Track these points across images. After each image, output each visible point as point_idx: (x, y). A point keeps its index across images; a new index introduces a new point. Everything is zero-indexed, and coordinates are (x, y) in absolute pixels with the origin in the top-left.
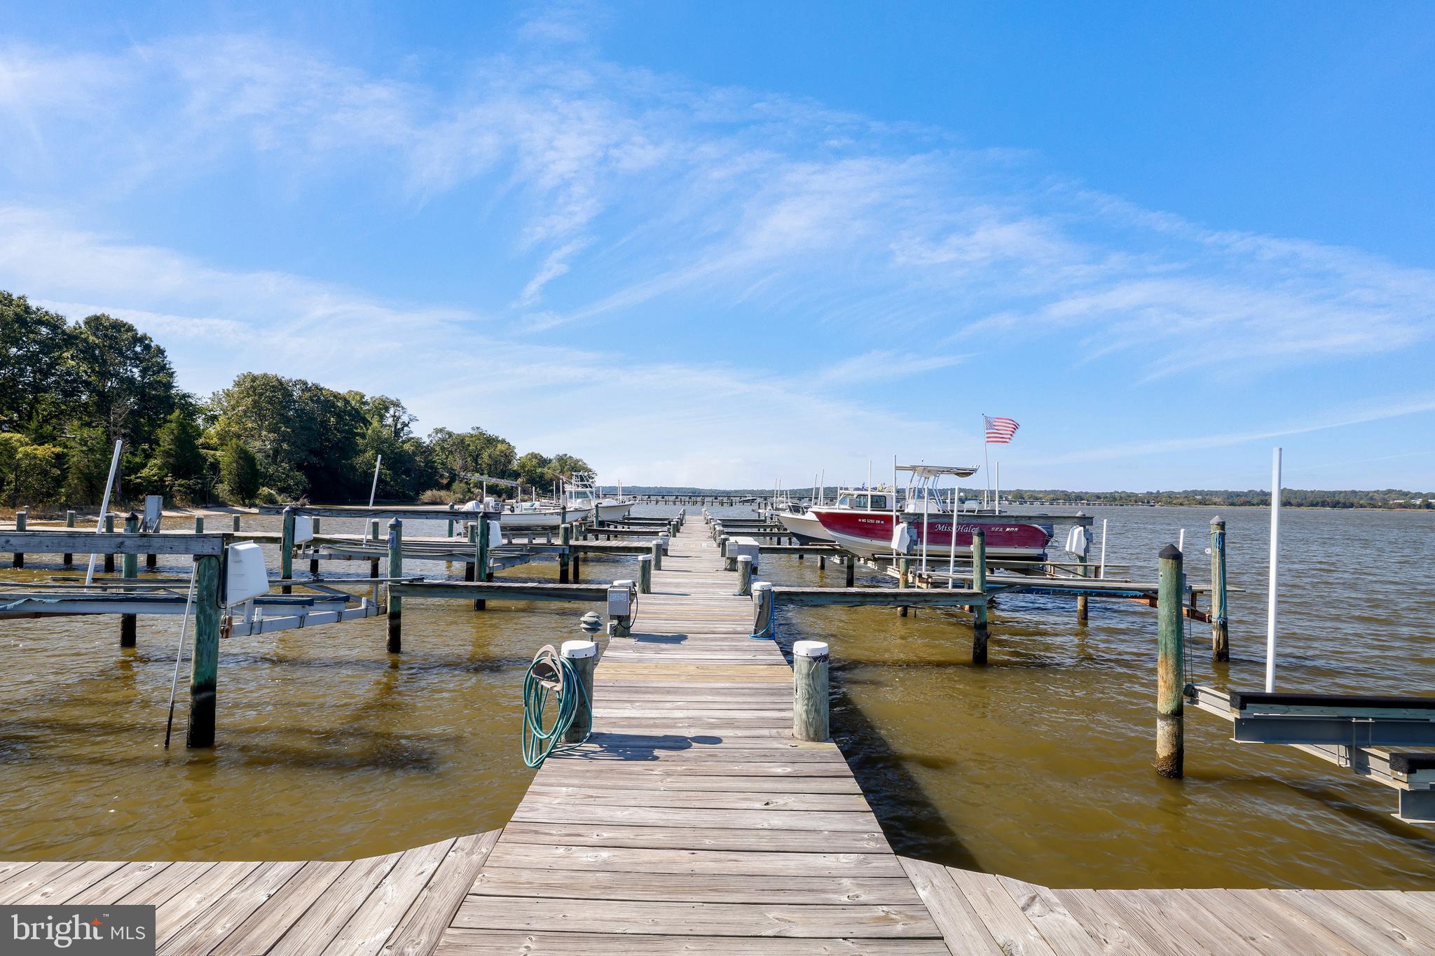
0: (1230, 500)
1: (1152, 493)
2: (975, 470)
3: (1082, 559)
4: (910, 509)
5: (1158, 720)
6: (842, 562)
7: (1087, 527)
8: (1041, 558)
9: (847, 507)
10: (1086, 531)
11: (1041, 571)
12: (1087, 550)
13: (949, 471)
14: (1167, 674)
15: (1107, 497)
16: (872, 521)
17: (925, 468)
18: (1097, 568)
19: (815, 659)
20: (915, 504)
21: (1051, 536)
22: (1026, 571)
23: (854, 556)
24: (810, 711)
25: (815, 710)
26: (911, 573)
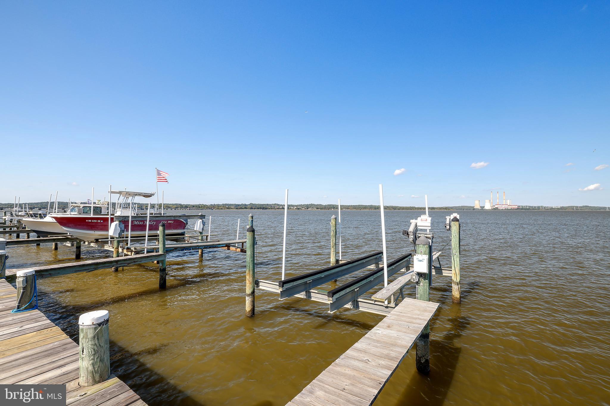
0: (236, 207)
1: (212, 205)
2: (153, 194)
3: (201, 233)
4: (118, 213)
5: (246, 297)
6: (73, 245)
7: (203, 220)
8: (183, 234)
9: (76, 213)
10: (203, 221)
11: (183, 240)
12: (203, 229)
13: (140, 194)
14: (250, 278)
15: (196, 206)
16: (95, 221)
17: (127, 192)
18: (207, 236)
19: (99, 325)
20: (121, 211)
21: (187, 224)
22: (176, 240)
23: (81, 241)
24: (96, 363)
25: (100, 360)
26: (121, 247)
